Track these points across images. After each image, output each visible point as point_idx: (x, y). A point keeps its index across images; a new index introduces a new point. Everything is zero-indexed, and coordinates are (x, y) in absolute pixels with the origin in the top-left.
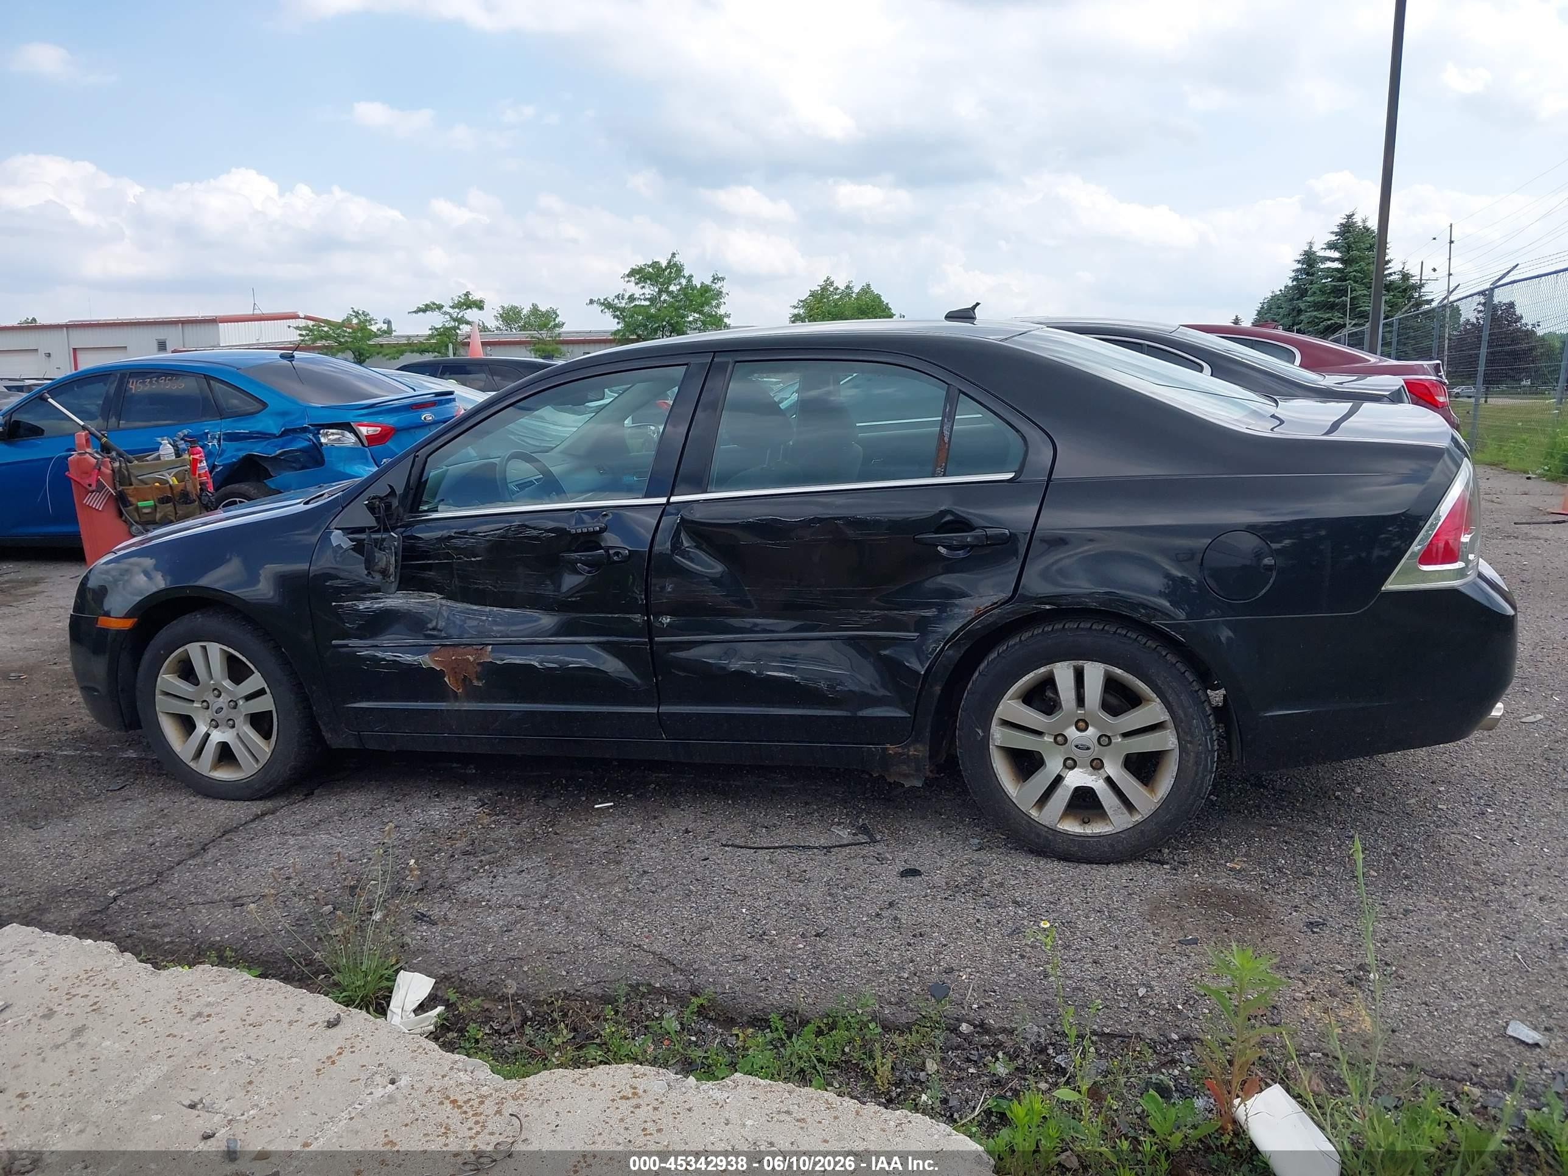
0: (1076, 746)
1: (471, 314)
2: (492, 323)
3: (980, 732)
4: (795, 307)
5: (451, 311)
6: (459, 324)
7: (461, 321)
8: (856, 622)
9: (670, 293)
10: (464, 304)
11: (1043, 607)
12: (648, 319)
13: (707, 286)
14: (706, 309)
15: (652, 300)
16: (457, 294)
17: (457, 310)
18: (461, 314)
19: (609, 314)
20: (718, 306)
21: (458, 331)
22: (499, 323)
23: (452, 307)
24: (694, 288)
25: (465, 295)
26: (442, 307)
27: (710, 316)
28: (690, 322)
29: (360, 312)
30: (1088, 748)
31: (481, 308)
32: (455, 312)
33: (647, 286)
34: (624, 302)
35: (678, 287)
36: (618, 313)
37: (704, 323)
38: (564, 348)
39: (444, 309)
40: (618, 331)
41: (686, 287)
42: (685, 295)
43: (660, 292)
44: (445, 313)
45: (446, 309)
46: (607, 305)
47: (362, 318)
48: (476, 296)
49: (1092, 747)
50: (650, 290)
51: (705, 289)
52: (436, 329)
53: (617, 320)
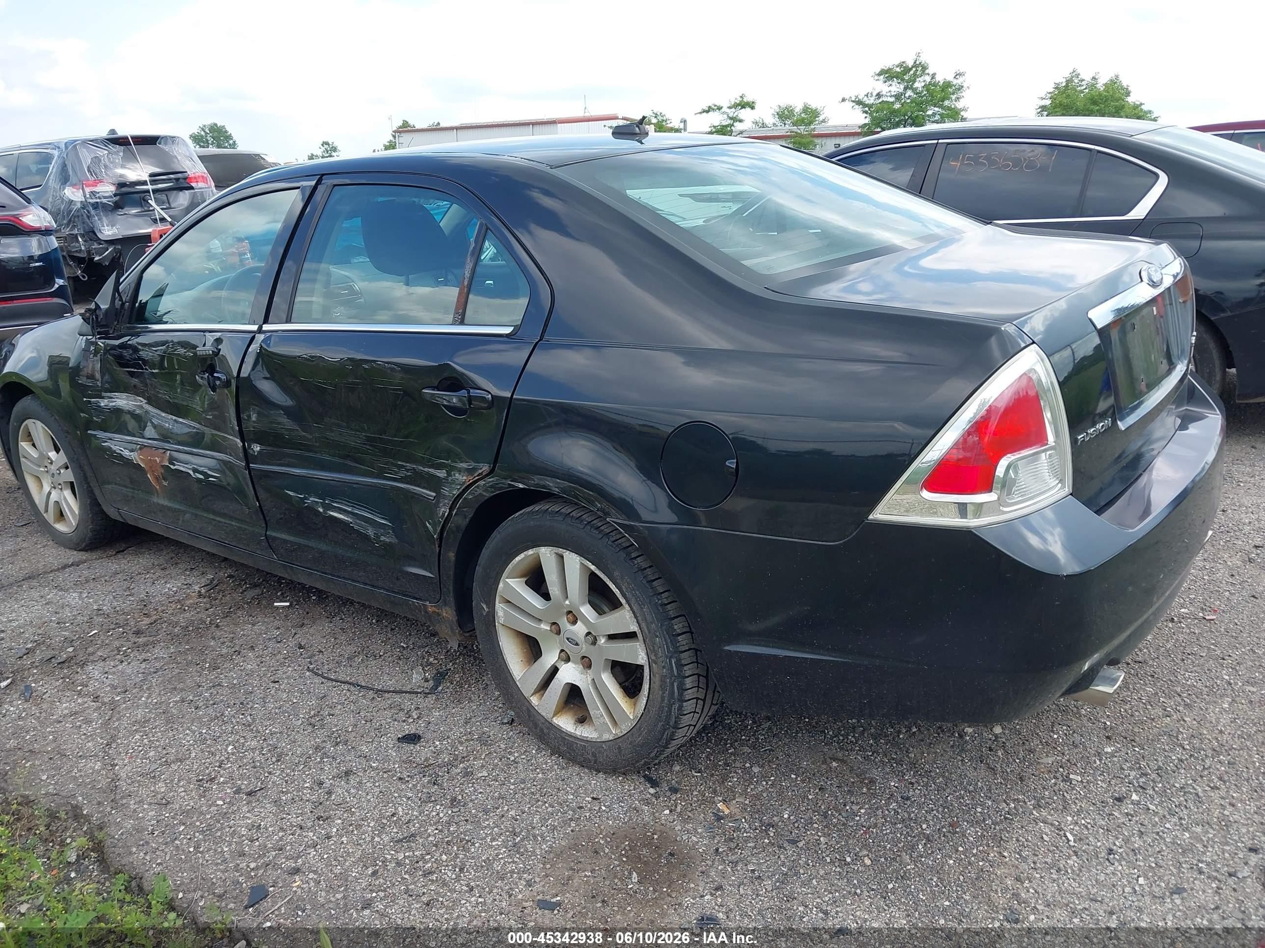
0: (568, 639)
1: (744, 114)
2: (770, 120)
3: (485, 606)
4: (1042, 99)
5: (728, 111)
6: (734, 122)
7: (735, 119)
8: (396, 473)
9: (914, 90)
10: (738, 105)
11: (517, 484)
12: (891, 113)
13: (949, 82)
14: (946, 103)
15: (898, 97)
16: (735, 98)
17: (733, 110)
18: (736, 114)
19: (858, 109)
20: (958, 99)
21: (732, 128)
22: (776, 120)
23: (730, 108)
24: (935, 85)
25: (741, 97)
26: (722, 107)
27: (949, 108)
28: (928, 116)
29: (659, 114)
30: (577, 644)
31: (753, 108)
32: (731, 113)
33: (894, 84)
34: (873, 98)
35: (923, 84)
36: (867, 109)
37: (941, 115)
38: (817, 141)
39: (723, 110)
40: (865, 125)
41: (930, 83)
42: (928, 90)
43: (906, 89)
44: (724, 113)
45: (725, 109)
46: (859, 103)
47: (660, 118)
48: (748, 98)
49: (580, 644)
50: (896, 87)
51: (947, 85)
52: (714, 127)
53: (865, 115)
